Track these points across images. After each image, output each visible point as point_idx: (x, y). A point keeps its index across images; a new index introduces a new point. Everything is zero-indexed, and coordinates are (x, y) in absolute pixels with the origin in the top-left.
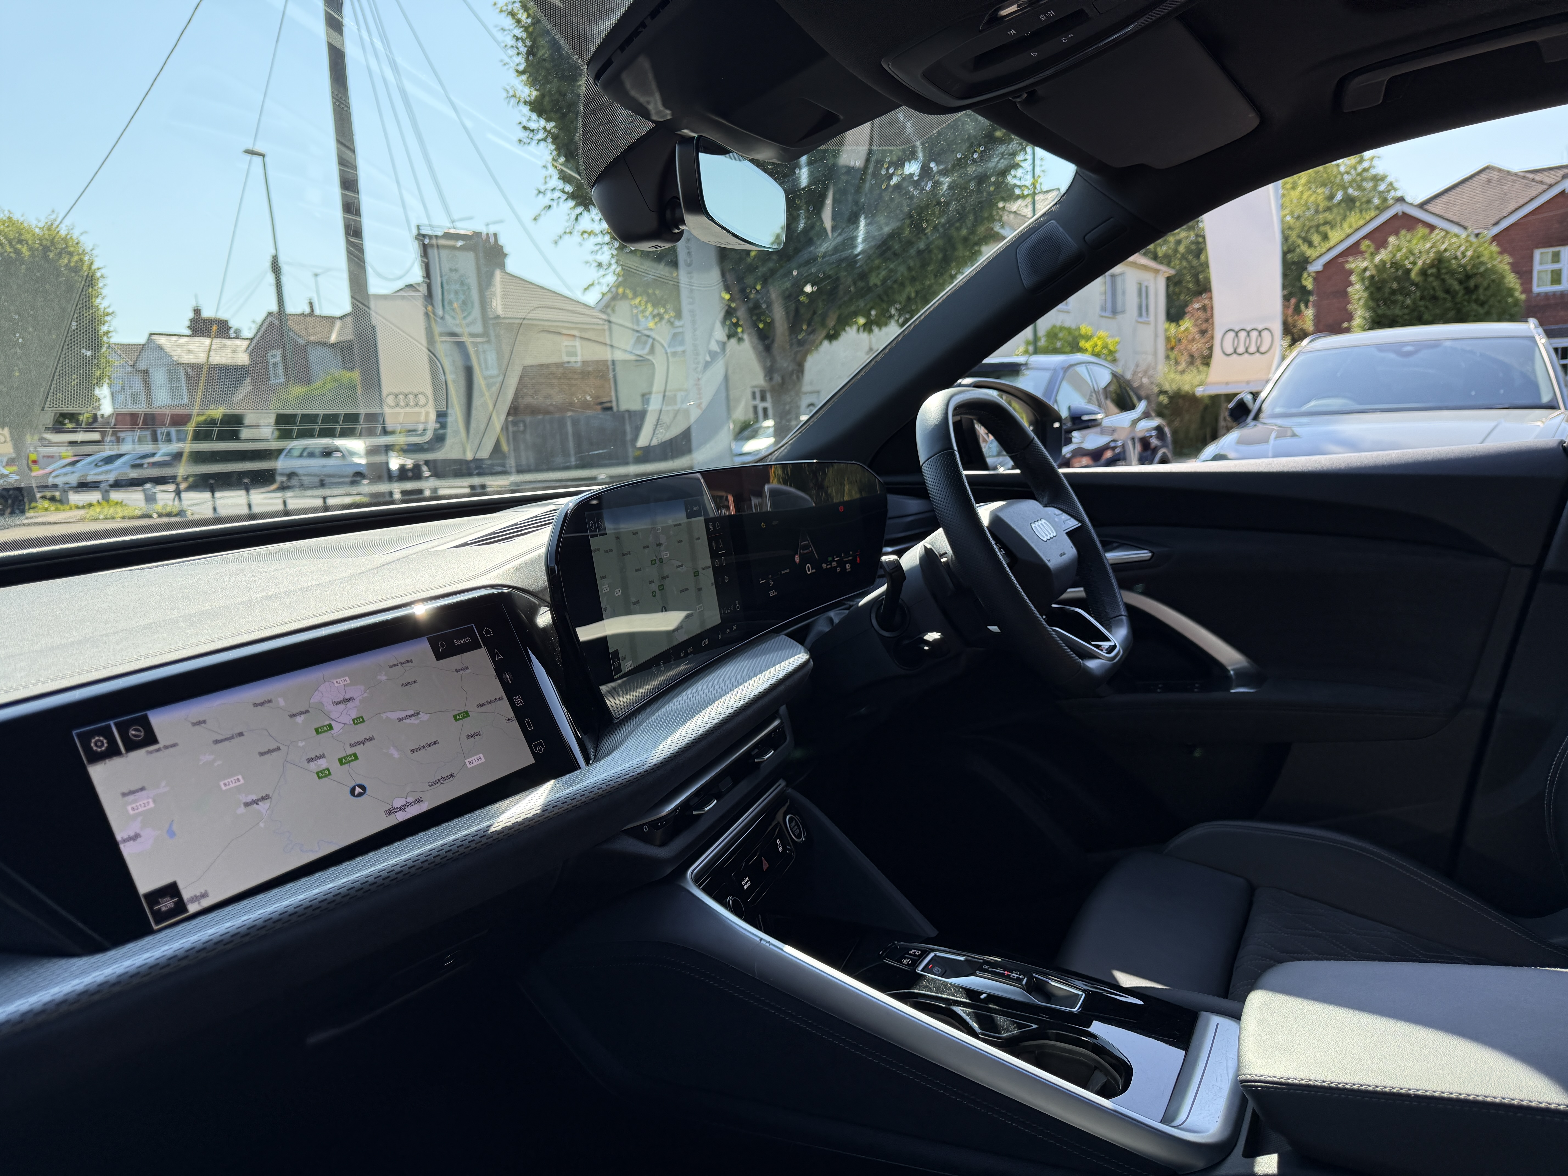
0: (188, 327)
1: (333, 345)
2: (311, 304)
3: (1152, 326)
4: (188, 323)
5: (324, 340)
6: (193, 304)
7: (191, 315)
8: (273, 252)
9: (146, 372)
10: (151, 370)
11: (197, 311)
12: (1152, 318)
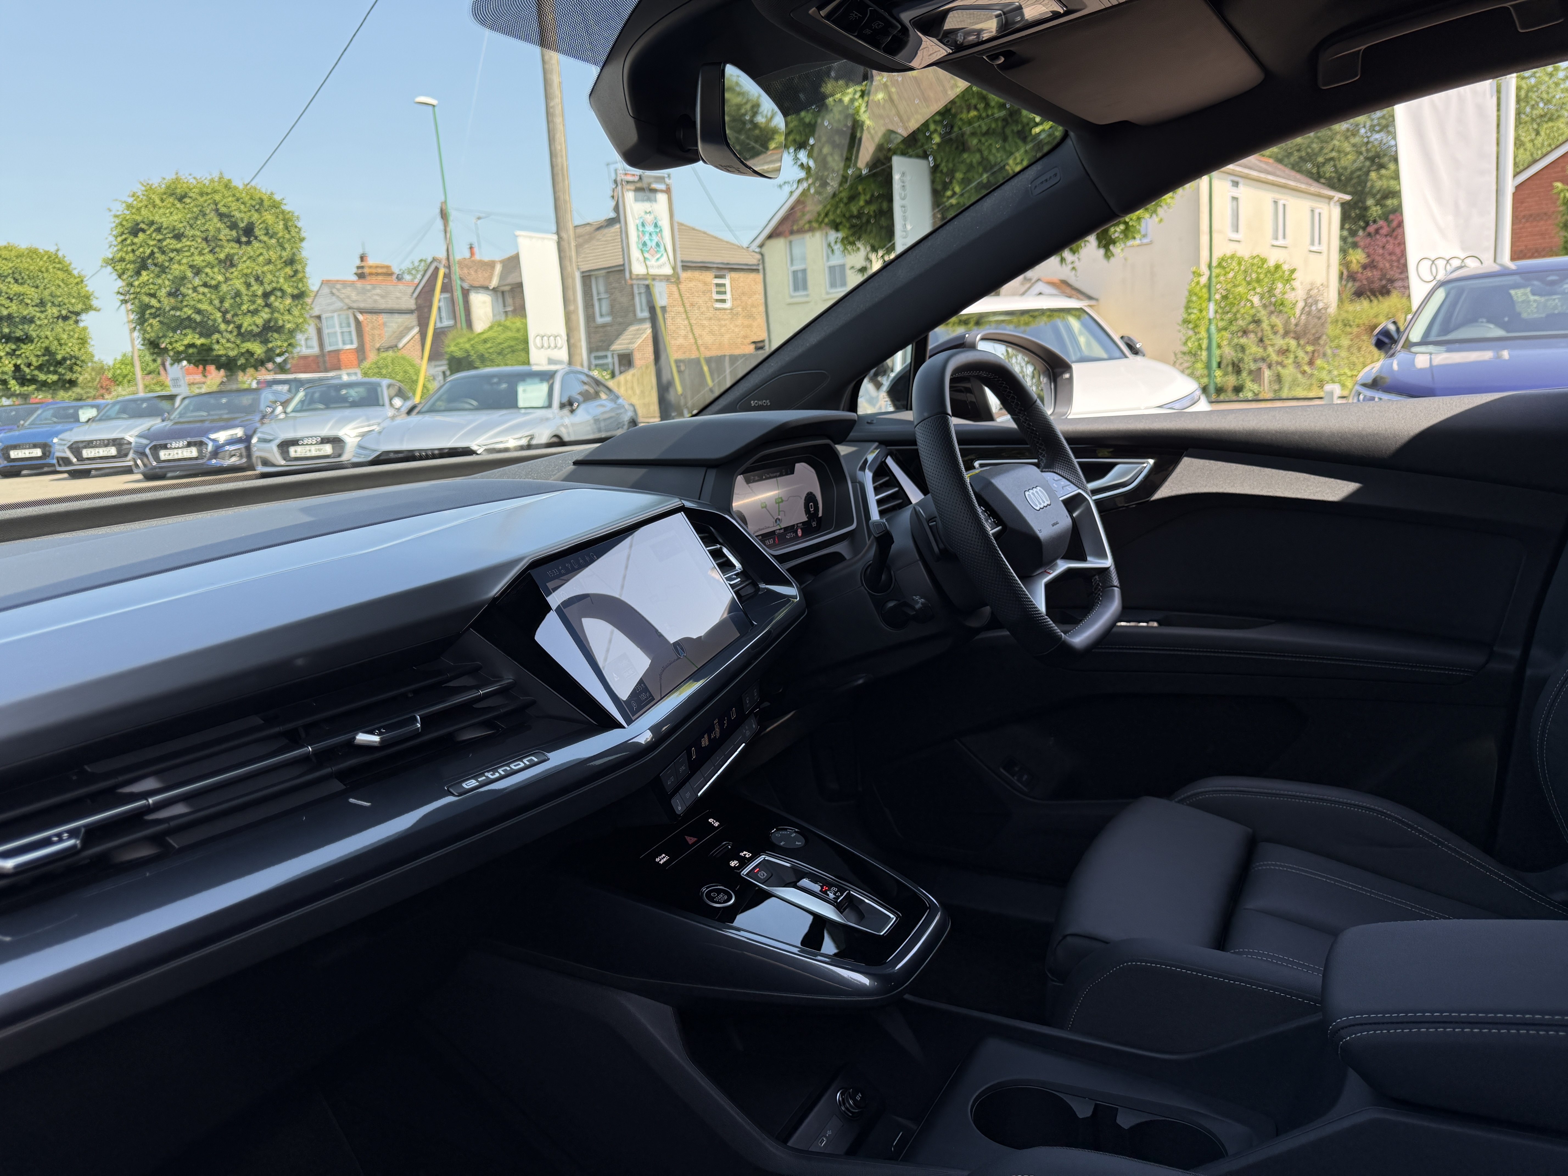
0: (355, 274)
1: (494, 290)
2: (471, 248)
3: (1324, 256)
4: (355, 270)
5: (486, 284)
6: (361, 252)
7: (358, 262)
8: (443, 199)
9: (319, 317)
10: (324, 316)
11: (362, 258)
12: (1324, 248)
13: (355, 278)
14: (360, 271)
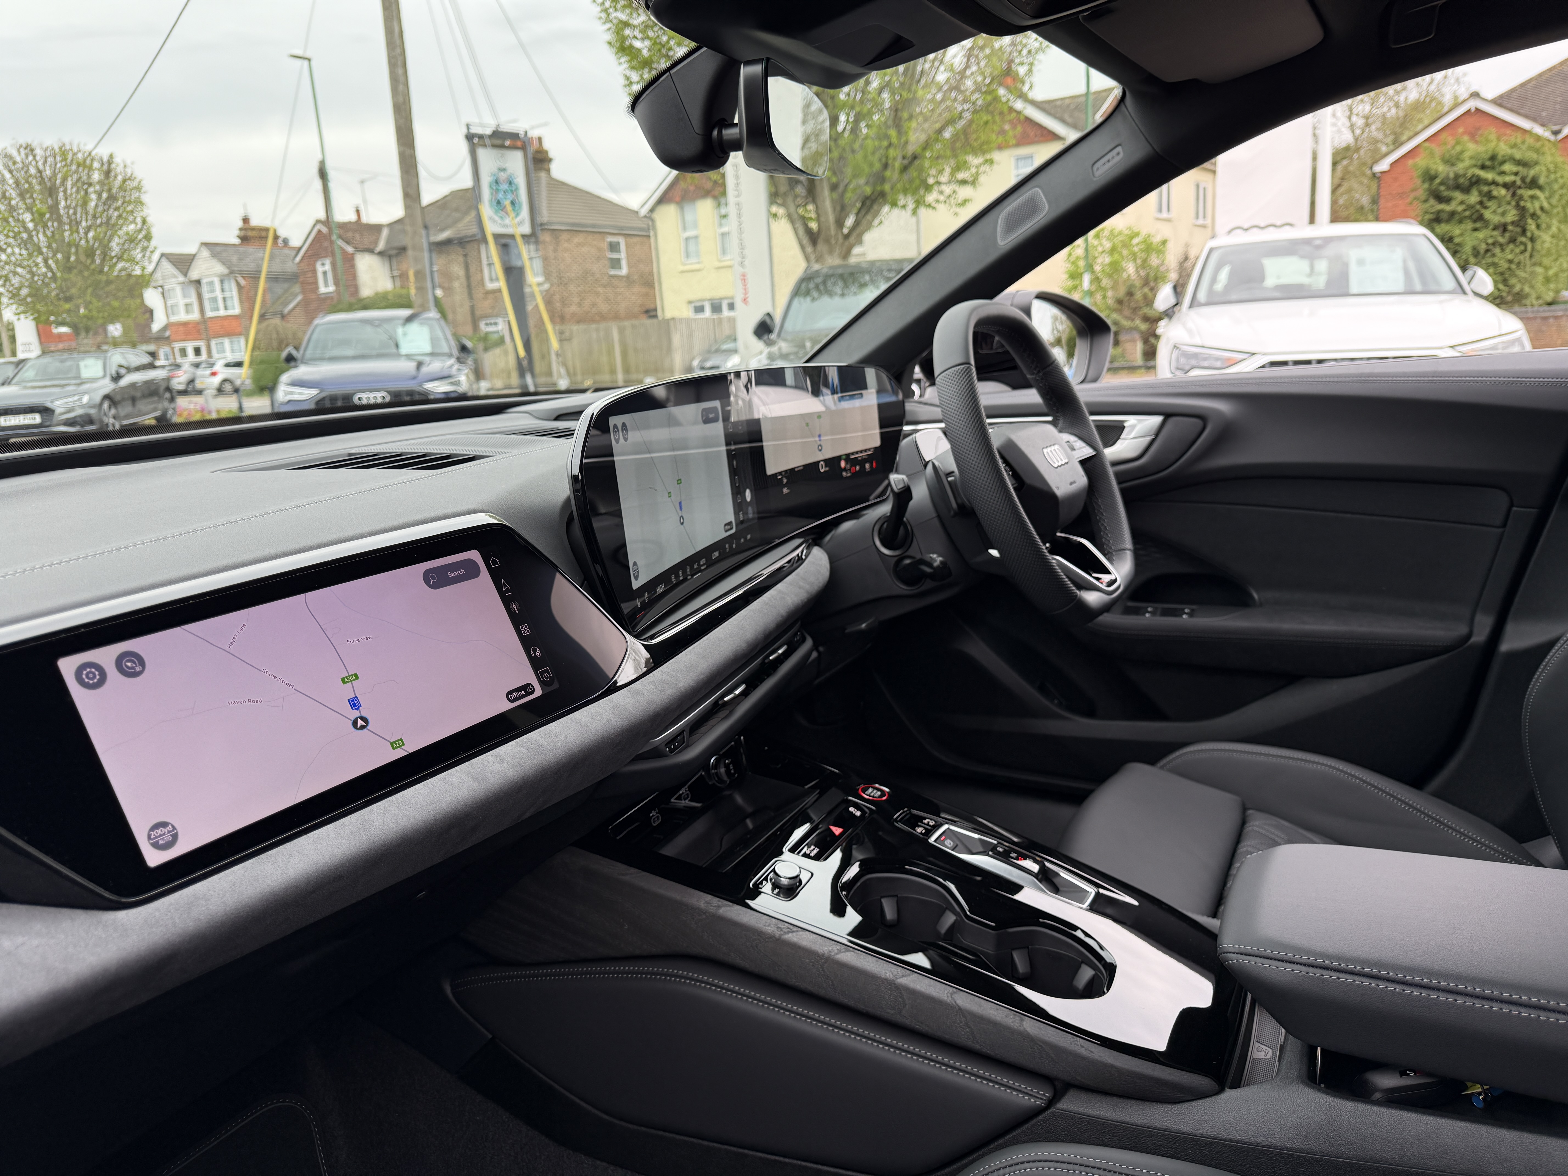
0: (238, 236)
1: (381, 252)
2: (358, 211)
3: (1209, 229)
4: (237, 232)
5: (372, 247)
6: (242, 212)
7: (240, 224)
8: (320, 157)
9: (198, 282)
10: (203, 281)
11: (246, 220)
12: (1208, 221)
13: (237, 241)
14: (243, 233)
